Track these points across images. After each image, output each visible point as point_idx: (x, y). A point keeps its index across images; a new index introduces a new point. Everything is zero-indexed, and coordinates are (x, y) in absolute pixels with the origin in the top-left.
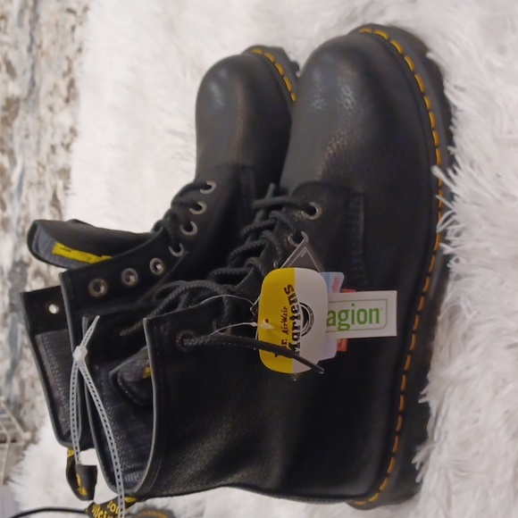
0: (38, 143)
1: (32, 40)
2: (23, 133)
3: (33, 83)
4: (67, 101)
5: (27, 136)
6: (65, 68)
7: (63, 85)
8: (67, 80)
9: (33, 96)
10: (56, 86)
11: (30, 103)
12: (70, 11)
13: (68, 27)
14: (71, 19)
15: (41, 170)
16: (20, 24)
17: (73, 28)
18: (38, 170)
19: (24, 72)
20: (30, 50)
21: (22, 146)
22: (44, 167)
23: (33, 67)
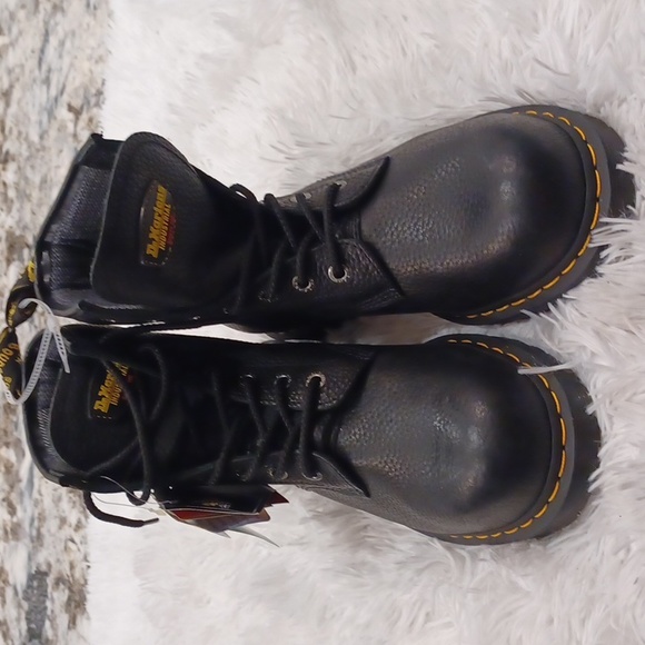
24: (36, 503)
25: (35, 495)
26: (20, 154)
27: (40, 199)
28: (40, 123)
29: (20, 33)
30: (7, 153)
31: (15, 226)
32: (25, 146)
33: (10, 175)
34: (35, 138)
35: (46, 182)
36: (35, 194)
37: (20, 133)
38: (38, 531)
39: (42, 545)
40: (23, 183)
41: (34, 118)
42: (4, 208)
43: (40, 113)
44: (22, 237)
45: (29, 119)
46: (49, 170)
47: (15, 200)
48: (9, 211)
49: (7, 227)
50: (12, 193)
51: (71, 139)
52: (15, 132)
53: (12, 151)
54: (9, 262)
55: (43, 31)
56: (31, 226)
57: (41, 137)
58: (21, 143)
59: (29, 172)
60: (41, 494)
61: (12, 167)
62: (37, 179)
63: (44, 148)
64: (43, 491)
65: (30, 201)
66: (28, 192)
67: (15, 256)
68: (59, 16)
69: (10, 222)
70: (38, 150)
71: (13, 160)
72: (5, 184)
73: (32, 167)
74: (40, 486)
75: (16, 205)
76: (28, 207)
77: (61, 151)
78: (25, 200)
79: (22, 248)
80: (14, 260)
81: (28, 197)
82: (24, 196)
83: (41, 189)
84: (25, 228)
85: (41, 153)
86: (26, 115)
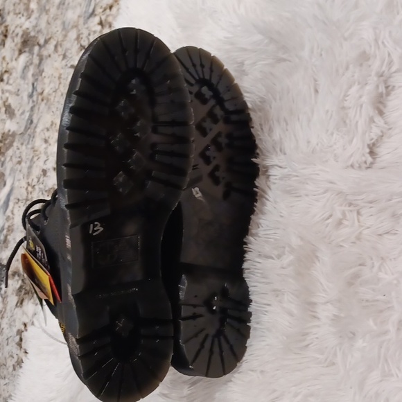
0: (30, 167)
1: (34, 88)
2: (15, 160)
3: (31, 121)
5: (19, 163)
9: (29, 132)
10: (53, 124)
11: (26, 136)
15: (30, 189)
16: (24, 77)
18: (27, 189)
19: (23, 113)
20: (31, 96)
21: (12, 170)
22: (33, 187)
23: (32, 109)
24: (8, 219)
25: (8, 213)
27: (57, 15)
35: (64, 4)
36: (53, 11)
38: (6, 237)
39: (7, 247)
42: (25, 14)
44: (35, 37)
47: (35, 11)
48: (29, 18)
49: (24, 28)
50: (33, 6)
54: (21, 52)
56: (45, 32)
60: (13, 214)
65: (47, 14)
66: (47, 8)
67: (27, 49)
69: (27, 25)
74: (13, 208)
75: (35, 15)
76: (44, 18)
78: (44, 13)
79: (34, 45)
80: (25, 52)
81: (47, 12)
82: (43, 9)
83: (58, 7)
84: (39, 32)
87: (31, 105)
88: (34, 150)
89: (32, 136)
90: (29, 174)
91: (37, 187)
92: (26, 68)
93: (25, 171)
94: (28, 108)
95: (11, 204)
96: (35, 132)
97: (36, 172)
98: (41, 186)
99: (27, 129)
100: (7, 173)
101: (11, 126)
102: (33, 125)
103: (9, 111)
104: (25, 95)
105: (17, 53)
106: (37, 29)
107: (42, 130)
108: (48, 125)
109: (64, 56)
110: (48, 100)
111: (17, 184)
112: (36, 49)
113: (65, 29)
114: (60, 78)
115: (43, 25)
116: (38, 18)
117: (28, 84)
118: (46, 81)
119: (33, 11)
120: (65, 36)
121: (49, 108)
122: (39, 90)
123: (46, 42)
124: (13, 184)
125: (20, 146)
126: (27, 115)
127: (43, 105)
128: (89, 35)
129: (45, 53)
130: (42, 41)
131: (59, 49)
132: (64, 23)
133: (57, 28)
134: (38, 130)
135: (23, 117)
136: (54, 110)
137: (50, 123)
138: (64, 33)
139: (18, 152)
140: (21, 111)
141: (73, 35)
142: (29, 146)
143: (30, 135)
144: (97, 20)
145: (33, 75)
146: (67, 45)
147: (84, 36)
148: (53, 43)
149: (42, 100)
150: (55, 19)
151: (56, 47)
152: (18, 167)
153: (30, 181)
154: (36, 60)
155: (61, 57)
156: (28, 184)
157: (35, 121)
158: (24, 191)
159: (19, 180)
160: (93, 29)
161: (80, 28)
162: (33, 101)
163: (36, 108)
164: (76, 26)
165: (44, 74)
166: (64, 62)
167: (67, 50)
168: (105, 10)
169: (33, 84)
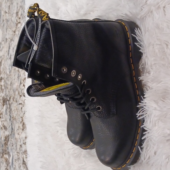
0: (16, 146)
1: (10, 116)
2: (11, 145)
3: (12, 129)
4: (23, 130)
5: (13, 146)
6: (21, 120)
7: (21, 125)
8: (22, 123)
9: (13, 133)
10: (19, 127)
12: (20, 104)
13: (20, 109)
14: (21, 106)
15: (18, 154)
16: (6, 114)
17: (22, 108)
18: (17, 155)
19: (9, 127)
20: (10, 120)
21: (11, 149)
22: (19, 153)
25: (14, 166)
26: (5, 77)
27: (11, 88)
28: (9, 69)
29: (3, 47)
30: (1, 77)
31: (4, 96)
32: (6, 75)
33: (2, 83)
34: (8, 73)
36: (9, 87)
37: (4, 72)
40: (6, 85)
41: (8, 68)
42: (2, 92)
43: (9, 66)
44: (6, 98)
45: (6, 68)
46: (12, 80)
49: (2, 96)
50: (3, 88)
51: (17, 72)
52: (3, 72)
53: (3, 77)
54: (3, 105)
55: (9, 46)
56: (9, 95)
57: (10, 72)
58: (5, 75)
59: (7, 82)
60: (15, 166)
61: (3, 81)
62: (9, 83)
63: (11, 75)
64: (16, 165)
65: (8, 89)
66: (7, 87)
67: (5, 104)
68: (12, 42)
69: (3, 95)
70: (9, 76)
71: (3, 79)
72: (1, 85)
73: (8, 80)
74: (15, 164)
75: (4, 90)
77: (15, 75)
78: (7, 89)
79: (7, 101)
81: (7, 88)
82: (6, 88)
83: (10, 85)
84: (7, 96)
85: (10, 76)
86: (6, 67)
87: (11, 123)
88: (16, 139)
89: (14, 134)
90: (16, 149)
91: (20, 153)
92: (6, 110)
93: (15, 148)
94: (10, 124)
95: (14, 162)
96: (14, 132)
97: (18, 147)
98: (21, 152)
99: (12, 132)
100: (10, 151)
101: (7, 133)
102: (13, 130)
103: (5, 128)
104: (8, 120)
105: (2, 106)
106: (6, 95)
107: (17, 131)
108: (18, 128)
109: (16, 101)
110: (15, 119)
111: (14, 154)
112: (8, 102)
113: (14, 92)
114: (17, 109)
115: (8, 93)
116: (6, 91)
117: (8, 116)
118: (13, 112)
119: (3, 90)
120: (15, 94)
121: (16, 122)
122: (12, 116)
123: (10, 98)
124: (13, 154)
125: (11, 139)
126: (11, 127)
127: (14, 121)
128: (21, 91)
129: (10, 102)
130: (9, 99)
131: (14, 99)
132: (13, 90)
133: (12, 92)
134: (15, 131)
135: (9, 128)
136: (18, 122)
137: (18, 127)
138: (14, 93)
139: (11, 142)
140: (8, 126)
141: (17, 93)
142: (14, 138)
143: (13, 134)
144: (22, 85)
145: (9, 112)
146: (16, 97)
147: (20, 92)
148: (12, 98)
149: (14, 120)
150: (10, 90)
151: (13, 99)
152: (13, 147)
153: (17, 151)
154: (9, 106)
155: (15, 102)
156: (17, 152)
157: (14, 128)
158: (16, 156)
159: (14, 152)
160: (22, 88)
161: (18, 89)
162: (11, 121)
163: (13, 123)
164: (17, 90)
165: (12, 110)
166: (17, 103)
167: (16, 99)
168: (24, 80)
169: (10, 115)
